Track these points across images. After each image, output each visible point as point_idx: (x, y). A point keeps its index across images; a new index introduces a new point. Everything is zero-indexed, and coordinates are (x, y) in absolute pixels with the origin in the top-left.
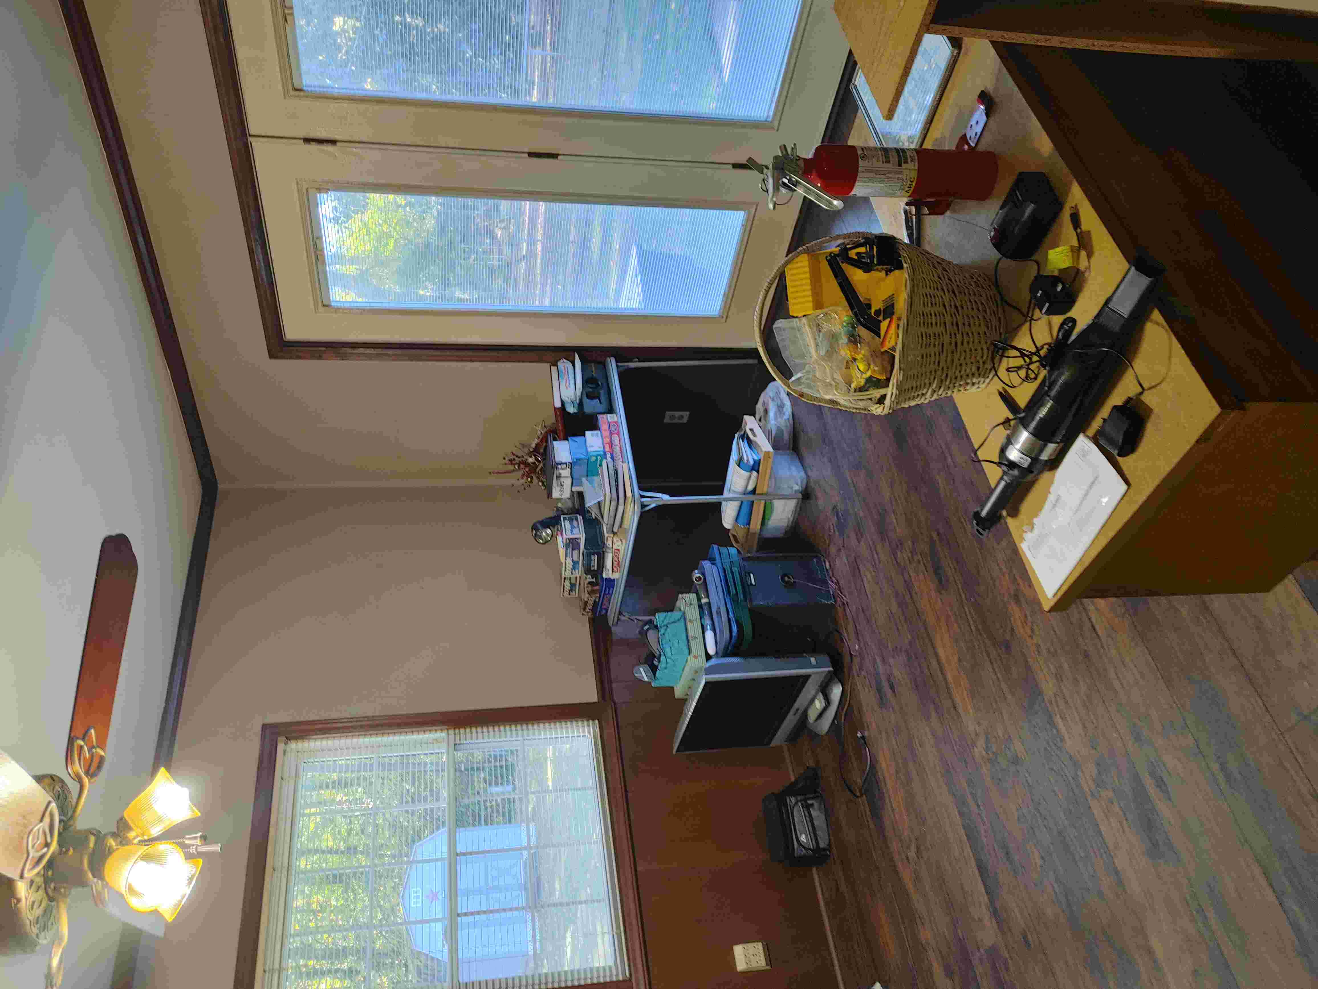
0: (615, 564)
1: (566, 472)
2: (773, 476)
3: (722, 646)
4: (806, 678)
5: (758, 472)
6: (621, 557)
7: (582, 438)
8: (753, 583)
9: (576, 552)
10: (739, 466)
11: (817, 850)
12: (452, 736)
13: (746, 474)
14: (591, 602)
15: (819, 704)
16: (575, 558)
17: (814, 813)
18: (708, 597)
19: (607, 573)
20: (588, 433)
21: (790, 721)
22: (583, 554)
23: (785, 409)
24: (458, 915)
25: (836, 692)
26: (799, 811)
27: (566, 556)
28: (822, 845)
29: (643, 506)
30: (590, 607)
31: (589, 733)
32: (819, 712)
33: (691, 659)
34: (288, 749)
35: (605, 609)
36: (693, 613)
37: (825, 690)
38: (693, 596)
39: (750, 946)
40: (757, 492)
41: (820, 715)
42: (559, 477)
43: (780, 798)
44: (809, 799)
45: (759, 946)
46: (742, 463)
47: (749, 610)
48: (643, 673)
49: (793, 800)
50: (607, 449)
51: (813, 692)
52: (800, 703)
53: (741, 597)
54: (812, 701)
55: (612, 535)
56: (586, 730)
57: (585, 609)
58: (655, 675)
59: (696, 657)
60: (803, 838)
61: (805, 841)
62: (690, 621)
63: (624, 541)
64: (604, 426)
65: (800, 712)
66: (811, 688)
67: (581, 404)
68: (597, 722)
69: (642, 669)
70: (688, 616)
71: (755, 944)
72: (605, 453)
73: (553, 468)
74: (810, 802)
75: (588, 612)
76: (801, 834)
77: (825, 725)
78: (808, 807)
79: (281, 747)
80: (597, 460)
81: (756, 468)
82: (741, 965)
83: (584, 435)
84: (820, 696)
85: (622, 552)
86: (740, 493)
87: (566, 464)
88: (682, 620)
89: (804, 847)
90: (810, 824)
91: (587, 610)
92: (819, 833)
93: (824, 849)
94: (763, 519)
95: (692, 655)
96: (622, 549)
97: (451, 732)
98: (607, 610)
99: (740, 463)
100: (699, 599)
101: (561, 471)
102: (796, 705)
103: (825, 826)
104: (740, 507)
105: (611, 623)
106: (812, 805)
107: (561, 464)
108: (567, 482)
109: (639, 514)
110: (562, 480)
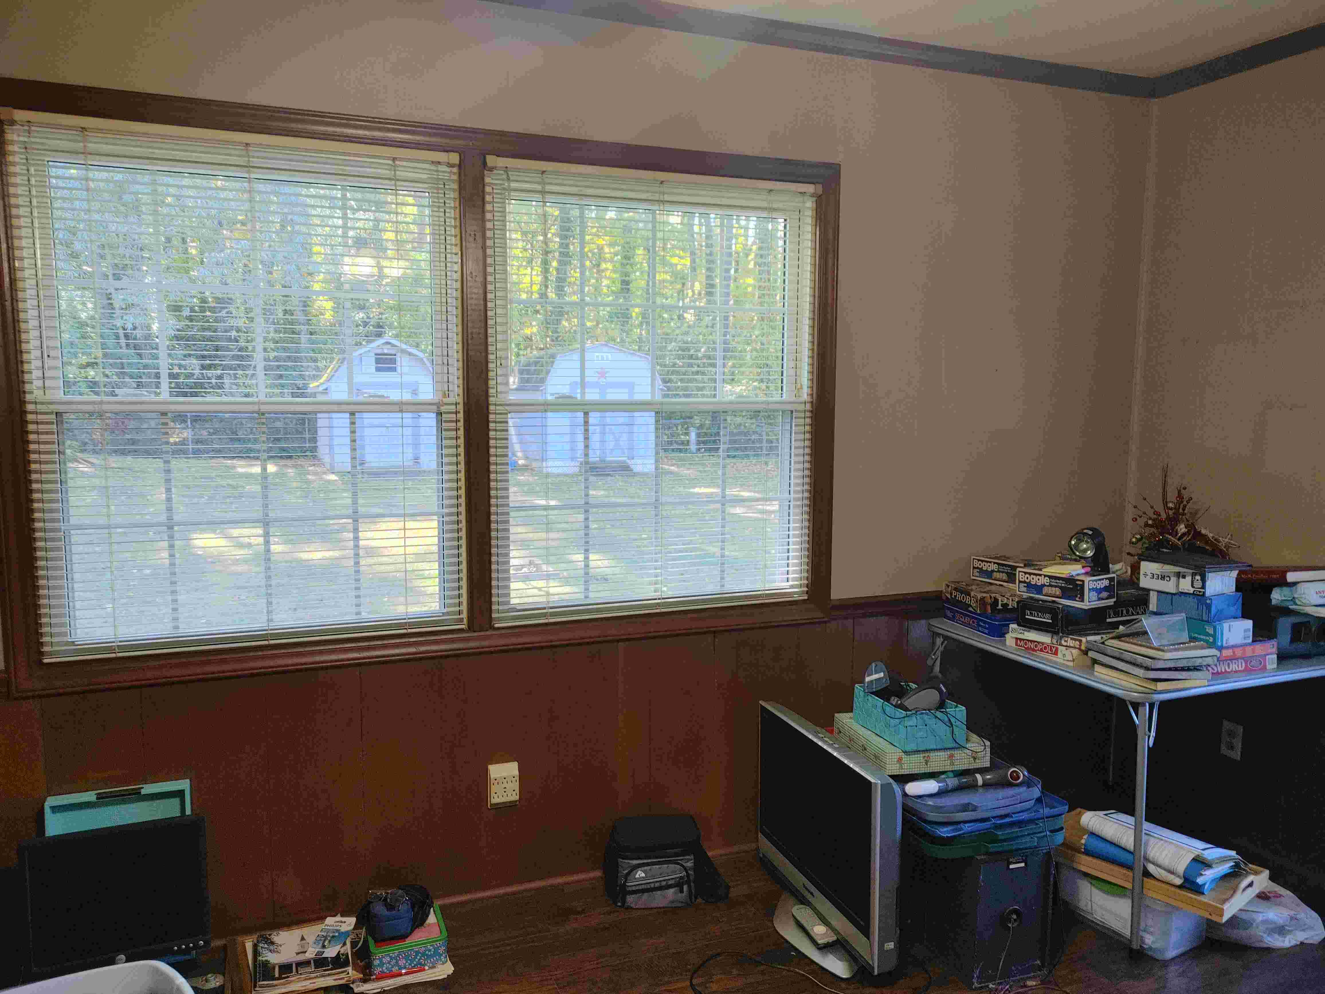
0: (1029, 644)
1: (1186, 585)
2: (1171, 910)
3: (917, 806)
5: (1180, 887)
6: (1042, 654)
7: (1240, 613)
8: (1012, 866)
9: (1058, 592)
10: (1193, 859)
11: (624, 892)
12: (802, 407)
13: (1181, 868)
14: (967, 600)
15: (819, 930)
16: (1045, 590)
17: (671, 893)
18: (986, 785)
19: (1014, 632)
20: (1249, 624)
21: (795, 876)
22: (1054, 602)
23: (1276, 936)
24: (586, 414)
25: (836, 966)
26: (674, 872)
27: (1050, 577)
28: (630, 899)
29: (1136, 706)
30: (959, 597)
31: (792, 587)
32: (808, 928)
33: (899, 753)
34: (806, 198)
35: (954, 617)
36: (962, 761)
37: (841, 949)
38: (986, 762)
39: (516, 786)
40: (1145, 879)
41: (802, 928)
42: (1179, 575)
43: (693, 845)
44: (689, 887)
45: (515, 797)
46: (1200, 865)
47: (972, 858)
48: (876, 676)
49: (689, 864)
50: (1226, 653)
53: (993, 847)
54: (824, 921)
55: (1083, 648)
56: (796, 583)
57: (956, 589)
58: (872, 693)
59: (900, 760)
60: (640, 874)
61: (637, 876)
62: (951, 756)
63: (1071, 664)
64: (1260, 648)
65: (808, 896)
66: (846, 928)
67: (1285, 611)
68: (805, 597)
69: (882, 675)
70: (958, 754)
71: (517, 791)
72: (1220, 649)
73: (1196, 567)
74: (685, 888)
75: (951, 594)
76: (644, 872)
77: (790, 934)
78: (679, 885)
79: (810, 188)
80: (1208, 635)
81: (1187, 885)
82: (497, 771)
83: (1245, 616)
84: (832, 938)
85: (1053, 658)
86: (1145, 853)
87: (1203, 587)
88: (953, 745)
89: (629, 874)
90: (657, 885)
91: (954, 593)
92: (646, 896)
93: (624, 902)
94: (1096, 878)
95: (904, 756)
96: (1059, 659)
97: (808, 407)
98: (953, 619)
99: (1200, 863)
100: (982, 771)
101: (1189, 579)
103: (654, 905)
104: (1124, 849)
105: (934, 622)
106: (682, 891)
107: (1204, 580)
108: (1169, 586)
109: (1123, 697)
110: (1174, 579)
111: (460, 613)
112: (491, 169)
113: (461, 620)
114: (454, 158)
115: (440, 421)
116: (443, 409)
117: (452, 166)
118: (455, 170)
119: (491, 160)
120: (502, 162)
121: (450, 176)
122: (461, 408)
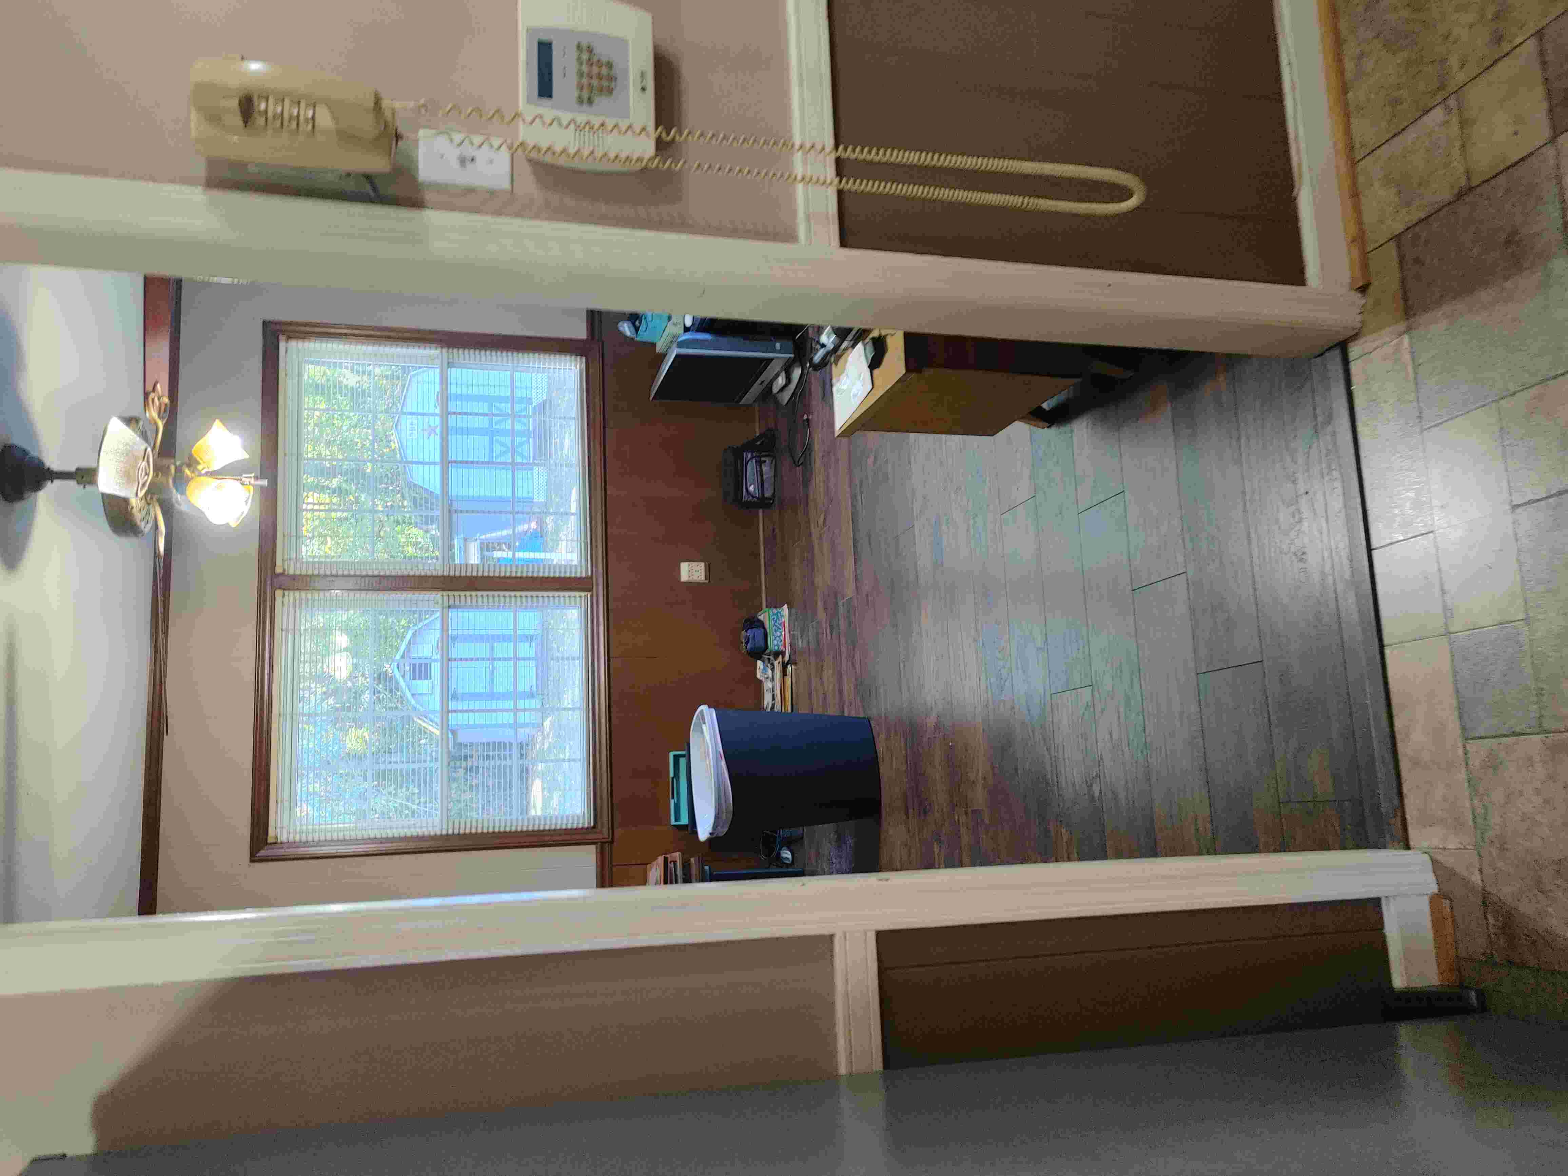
4: (770, 360)
11: (762, 498)
12: (445, 355)
15: (781, 381)
17: (765, 468)
21: (756, 389)
25: (797, 373)
26: (752, 466)
28: (767, 495)
31: (575, 364)
32: (781, 386)
33: (671, 324)
34: (289, 348)
37: (788, 371)
39: (694, 564)
41: (783, 389)
43: (738, 453)
44: (763, 456)
45: (702, 564)
48: (627, 328)
49: (749, 455)
51: (778, 369)
52: (766, 376)
54: (776, 377)
56: (573, 362)
58: (637, 332)
59: (674, 325)
60: (751, 488)
61: (753, 490)
65: (766, 383)
66: (775, 367)
68: (584, 359)
69: (625, 325)
71: (699, 563)
74: (763, 459)
76: (750, 485)
77: (786, 396)
78: (760, 463)
79: (282, 345)
82: (684, 576)
84: (783, 374)
89: (751, 495)
90: (759, 477)
92: (766, 485)
93: (768, 498)
97: (445, 350)
102: (762, 378)
103: (772, 480)
106: (765, 461)
111: (580, 597)
112: (284, 570)
113: (586, 596)
114: (279, 593)
115: (455, 607)
116: (446, 604)
117: (284, 596)
118: (286, 593)
119: (278, 570)
120: (279, 562)
121: (290, 596)
122: (445, 593)
